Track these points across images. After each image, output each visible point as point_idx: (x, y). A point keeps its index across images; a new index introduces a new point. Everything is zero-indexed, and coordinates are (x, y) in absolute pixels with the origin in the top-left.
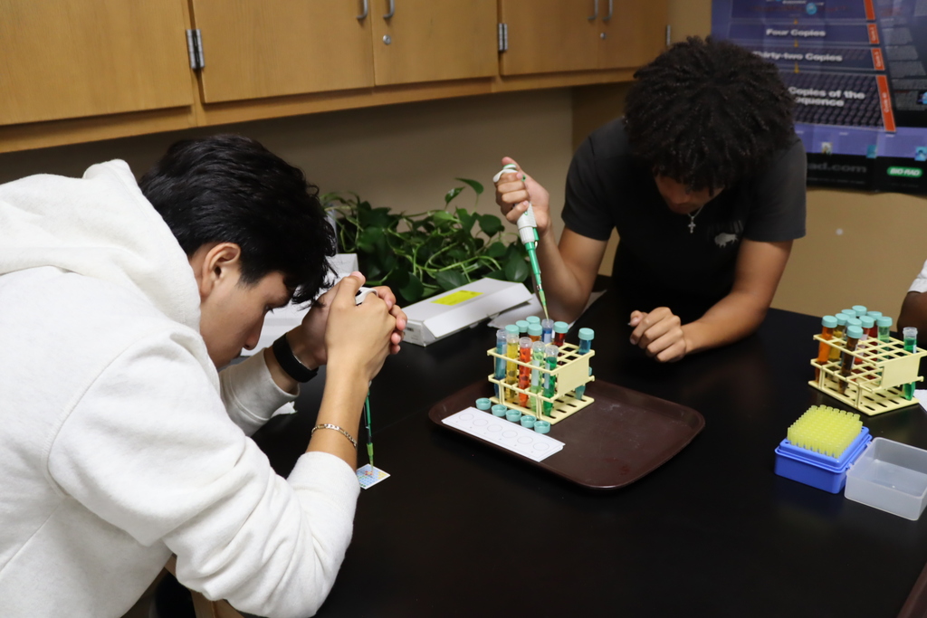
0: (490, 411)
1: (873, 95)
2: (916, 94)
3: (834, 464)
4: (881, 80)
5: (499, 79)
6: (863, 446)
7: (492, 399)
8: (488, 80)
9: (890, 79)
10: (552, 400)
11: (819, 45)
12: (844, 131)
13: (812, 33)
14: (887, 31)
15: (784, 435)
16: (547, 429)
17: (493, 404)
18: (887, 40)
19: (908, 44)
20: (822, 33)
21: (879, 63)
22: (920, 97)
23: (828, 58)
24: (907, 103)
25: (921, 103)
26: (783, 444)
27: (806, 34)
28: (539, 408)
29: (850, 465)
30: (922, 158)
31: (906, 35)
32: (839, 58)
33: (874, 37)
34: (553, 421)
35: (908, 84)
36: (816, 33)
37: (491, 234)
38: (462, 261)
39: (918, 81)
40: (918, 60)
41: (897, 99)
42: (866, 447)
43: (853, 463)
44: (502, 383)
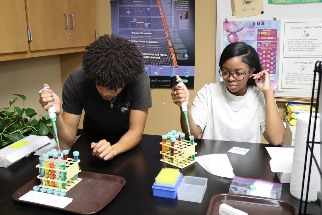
0: (40, 191)
1: (169, 55)
2: (183, 54)
3: (172, 188)
4: (171, 50)
5: (29, 52)
6: (181, 180)
7: (40, 186)
8: (25, 53)
9: (174, 50)
10: (65, 182)
11: (150, 37)
12: (162, 67)
13: (147, 33)
14: (171, 33)
15: (154, 181)
16: (65, 194)
17: (40, 188)
18: (172, 37)
19: (178, 38)
20: (151, 34)
21: (170, 44)
22: (184, 56)
23: (153, 42)
24: (180, 58)
25: (185, 57)
26: (154, 184)
27: (145, 34)
28: (61, 186)
29: (178, 188)
30: (187, 76)
31: (177, 35)
32: (157, 42)
33: (168, 36)
34: (67, 191)
35: (180, 51)
36: (149, 34)
37: (31, 117)
38: (19, 129)
39: (183, 50)
40: (182, 43)
41: (177, 56)
42: (182, 180)
43: (179, 186)
44: (43, 179)
